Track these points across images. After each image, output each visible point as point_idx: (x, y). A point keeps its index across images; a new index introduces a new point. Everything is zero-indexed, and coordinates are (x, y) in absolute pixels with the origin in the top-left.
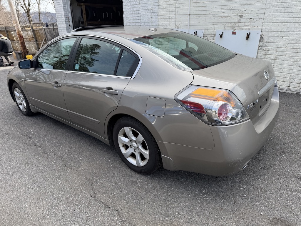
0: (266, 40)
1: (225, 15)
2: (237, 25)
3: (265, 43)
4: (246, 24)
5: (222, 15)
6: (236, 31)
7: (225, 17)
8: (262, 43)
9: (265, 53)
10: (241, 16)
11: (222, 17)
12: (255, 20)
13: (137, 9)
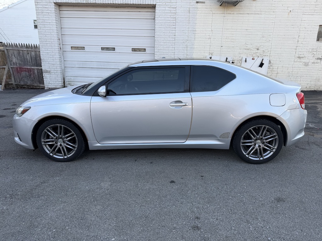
0: (272, 63)
1: (248, 48)
2: (255, 54)
3: (272, 65)
4: (261, 54)
5: (246, 48)
6: (255, 58)
9: (271, 70)
10: (258, 49)
11: (246, 49)
12: (266, 52)
13: (171, 39)
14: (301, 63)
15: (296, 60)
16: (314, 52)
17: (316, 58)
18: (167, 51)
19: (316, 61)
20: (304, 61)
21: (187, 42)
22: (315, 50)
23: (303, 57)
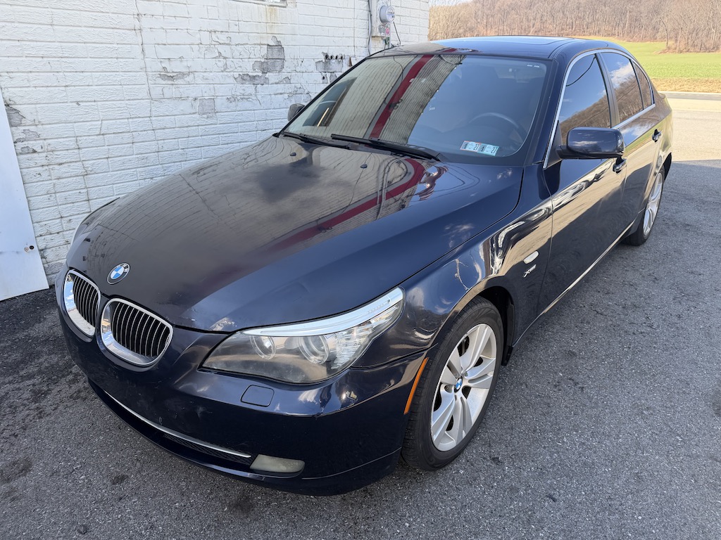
0: (29, 117)
3: (32, 128)
8: (22, 128)
9: (45, 162)
14: (185, 106)
15: (156, 92)
16: (221, 49)
17: (236, 75)
19: (240, 89)
20: (194, 95)
22: (223, 38)
23: (182, 75)
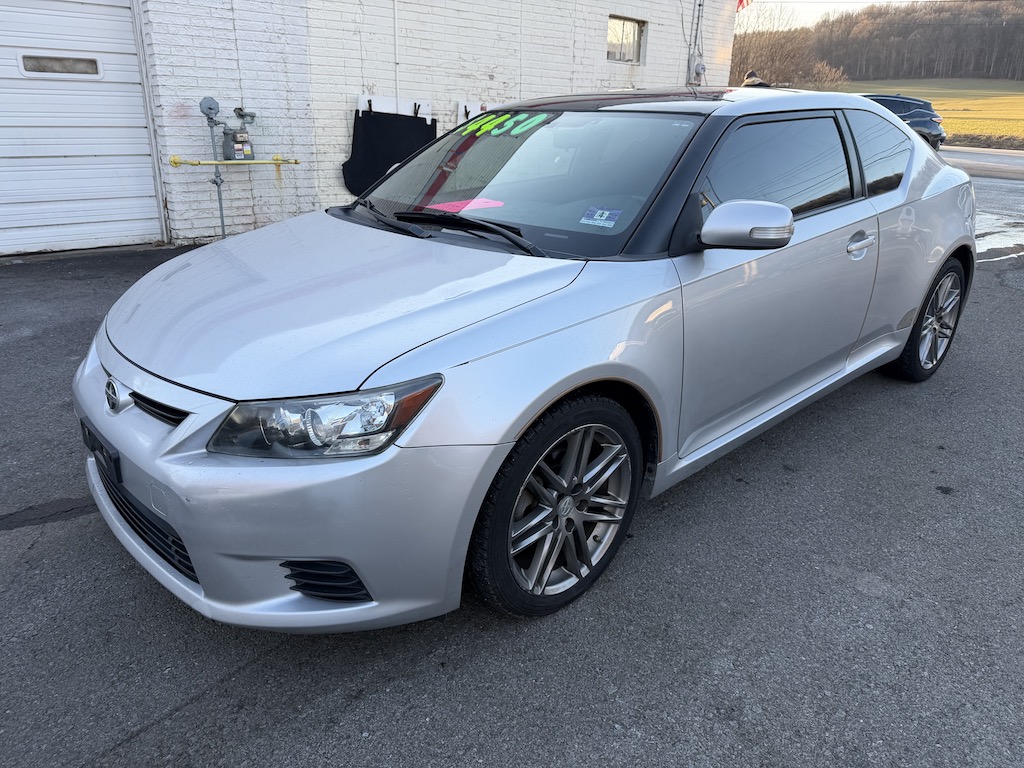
1: (466, 72)
2: (486, 93)
4: (499, 92)
5: (461, 72)
7: (468, 76)
10: (491, 77)
11: (462, 76)
12: (511, 85)
13: (220, 25)
18: (210, 74)
21: (283, 38)
